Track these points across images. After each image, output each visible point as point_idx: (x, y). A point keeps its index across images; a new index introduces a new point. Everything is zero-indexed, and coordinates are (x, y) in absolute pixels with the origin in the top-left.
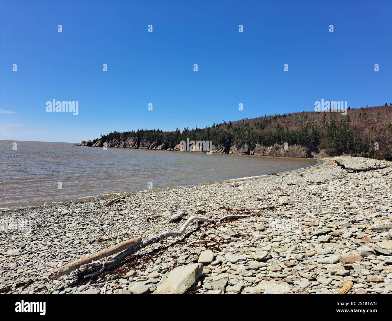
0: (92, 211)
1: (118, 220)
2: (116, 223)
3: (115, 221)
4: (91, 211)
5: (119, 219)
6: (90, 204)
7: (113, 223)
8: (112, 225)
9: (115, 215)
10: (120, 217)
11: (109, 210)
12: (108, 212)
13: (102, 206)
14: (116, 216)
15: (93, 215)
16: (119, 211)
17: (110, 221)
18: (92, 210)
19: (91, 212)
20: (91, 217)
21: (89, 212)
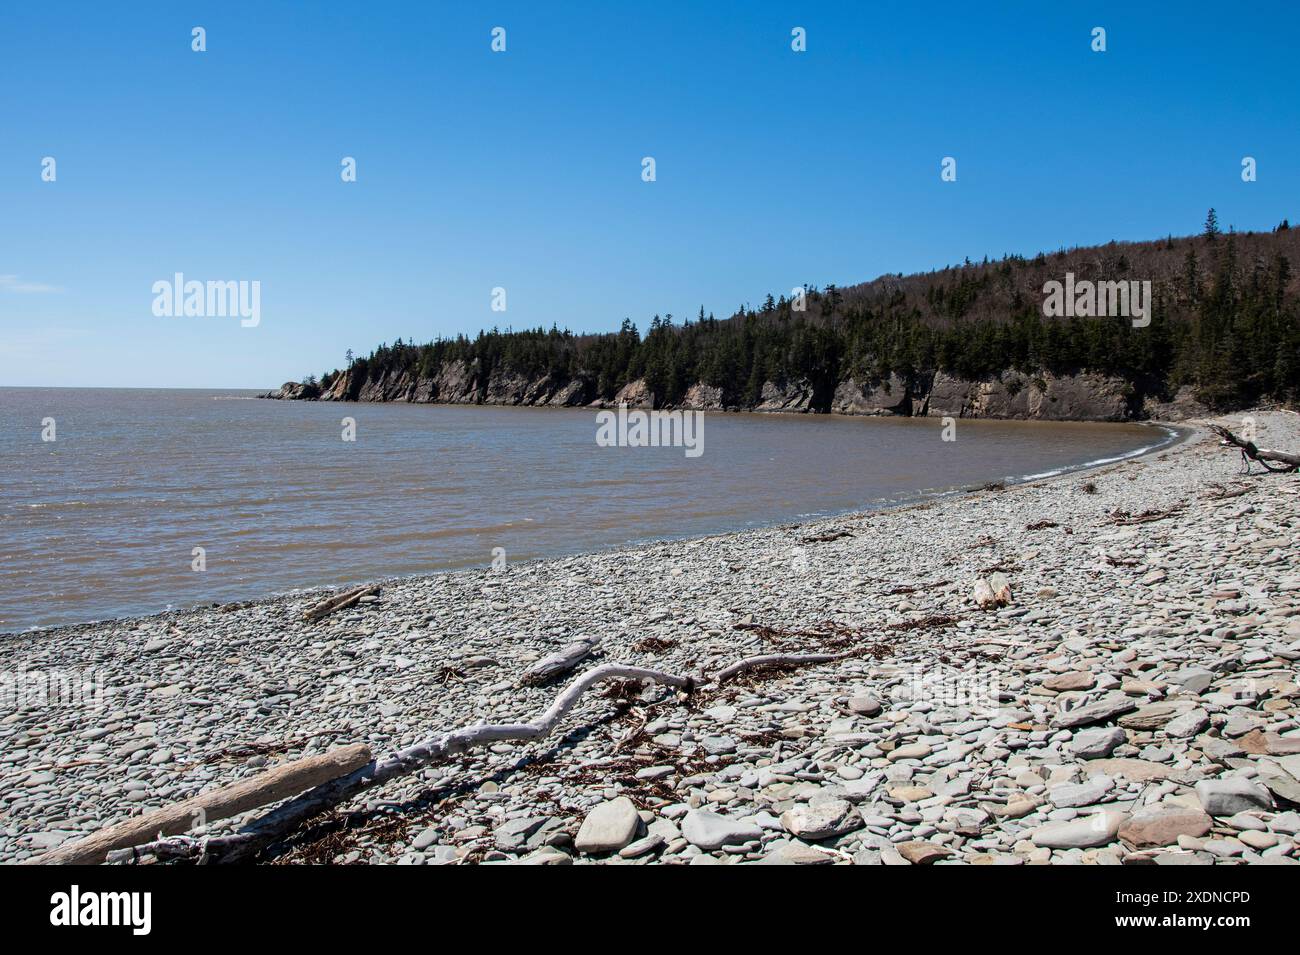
0: (252, 640)
1: (333, 675)
2: (325, 686)
3: (324, 678)
4: (246, 640)
5: (340, 673)
6: (250, 615)
7: (314, 687)
8: (308, 693)
9: (329, 658)
10: (345, 664)
11: (313, 637)
12: (307, 645)
13: (291, 621)
14: (331, 662)
15: (252, 657)
16: (347, 640)
17: (303, 678)
18: (250, 635)
19: (247, 643)
20: (243, 662)
21: (239, 645)
